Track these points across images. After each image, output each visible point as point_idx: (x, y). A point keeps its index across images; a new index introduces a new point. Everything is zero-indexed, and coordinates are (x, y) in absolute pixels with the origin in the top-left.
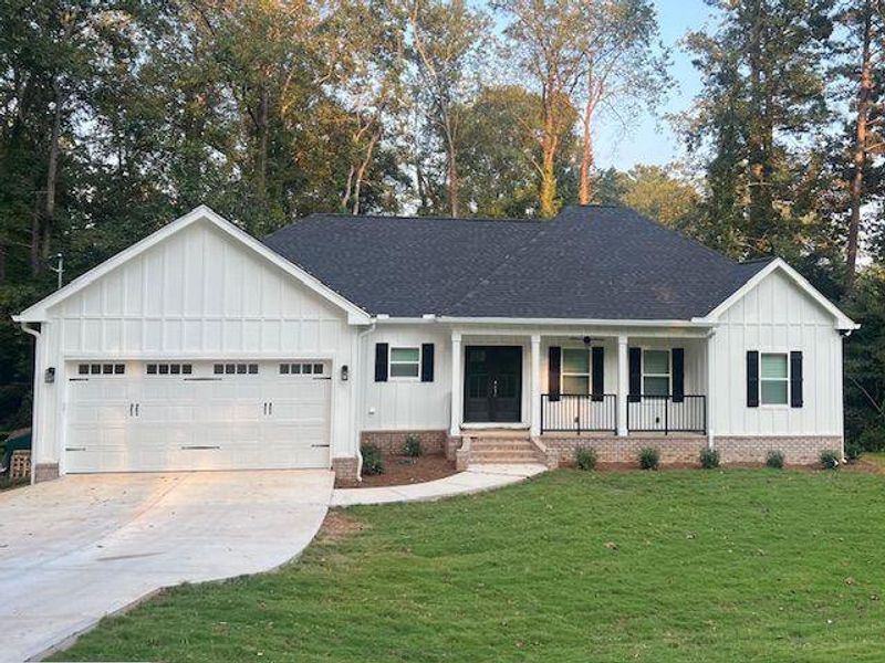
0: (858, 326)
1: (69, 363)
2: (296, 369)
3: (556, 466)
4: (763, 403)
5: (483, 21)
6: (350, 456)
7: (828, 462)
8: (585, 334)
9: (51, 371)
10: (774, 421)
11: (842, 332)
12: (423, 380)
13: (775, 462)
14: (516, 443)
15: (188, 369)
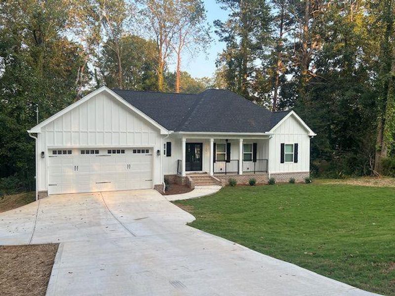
0: (316, 135)
1: (49, 150)
2: (139, 152)
3: (224, 186)
4: (286, 161)
5: (133, 7)
6: (160, 184)
7: (308, 181)
8: (226, 138)
9: (43, 153)
10: (289, 167)
11: (310, 137)
12: (167, 156)
13: (292, 181)
14: (206, 178)
15: (97, 152)
